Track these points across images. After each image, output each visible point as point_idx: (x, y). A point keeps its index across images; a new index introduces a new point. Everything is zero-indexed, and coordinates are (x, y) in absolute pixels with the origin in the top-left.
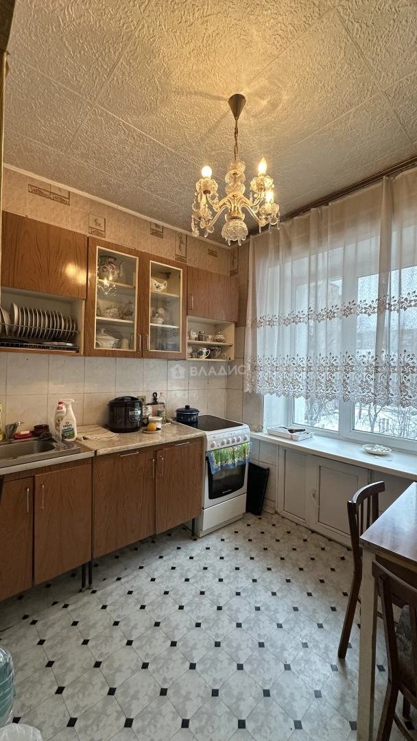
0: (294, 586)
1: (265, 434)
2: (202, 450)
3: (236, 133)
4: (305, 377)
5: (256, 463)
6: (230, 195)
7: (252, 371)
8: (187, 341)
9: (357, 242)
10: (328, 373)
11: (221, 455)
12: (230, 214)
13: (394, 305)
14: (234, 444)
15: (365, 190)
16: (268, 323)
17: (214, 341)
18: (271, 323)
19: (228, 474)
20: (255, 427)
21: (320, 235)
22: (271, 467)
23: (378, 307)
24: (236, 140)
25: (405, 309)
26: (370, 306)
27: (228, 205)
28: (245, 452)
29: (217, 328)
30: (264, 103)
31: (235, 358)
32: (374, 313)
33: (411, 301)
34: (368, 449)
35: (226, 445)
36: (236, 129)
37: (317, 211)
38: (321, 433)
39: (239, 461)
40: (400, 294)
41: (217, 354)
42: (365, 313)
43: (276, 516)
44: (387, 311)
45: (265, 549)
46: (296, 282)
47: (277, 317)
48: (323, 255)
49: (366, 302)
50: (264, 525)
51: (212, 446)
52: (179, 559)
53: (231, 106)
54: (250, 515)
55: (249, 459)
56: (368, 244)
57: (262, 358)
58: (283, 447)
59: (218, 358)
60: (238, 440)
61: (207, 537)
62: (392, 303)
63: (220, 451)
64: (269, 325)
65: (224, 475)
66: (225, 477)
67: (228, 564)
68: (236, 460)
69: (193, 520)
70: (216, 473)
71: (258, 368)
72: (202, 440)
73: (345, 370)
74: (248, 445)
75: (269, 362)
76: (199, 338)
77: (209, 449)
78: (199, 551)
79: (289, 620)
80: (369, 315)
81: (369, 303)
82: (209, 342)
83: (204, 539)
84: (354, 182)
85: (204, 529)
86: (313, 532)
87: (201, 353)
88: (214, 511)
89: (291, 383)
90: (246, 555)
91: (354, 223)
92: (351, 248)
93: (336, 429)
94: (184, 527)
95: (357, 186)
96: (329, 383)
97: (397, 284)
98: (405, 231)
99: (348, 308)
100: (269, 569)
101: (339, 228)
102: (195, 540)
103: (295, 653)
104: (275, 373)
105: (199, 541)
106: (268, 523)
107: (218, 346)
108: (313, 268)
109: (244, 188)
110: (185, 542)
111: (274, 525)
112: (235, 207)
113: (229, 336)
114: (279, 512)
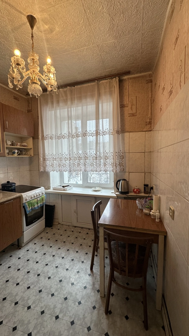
0: (71, 251)
1: (52, 190)
2: (20, 203)
3: (32, 37)
4: (69, 163)
5: (48, 204)
6: (32, 70)
7: (43, 161)
8: (6, 146)
9: (87, 106)
10: (78, 160)
11: (31, 203)
12: (32, 80)
13: (101, 133)
14: (37, 197)
15: (89, 84)
16: (50, 138)
17: (21, 146)
18: (51, 138)
19: (35, 212)
20: (47, 187)
21: (72, 100)
22: (55, 204)
23: (96, 134)
24: (33, 41)
25: (105, 135)
26: (93, 133)
27: (30, 75)
28: (43, 200)
29: (22, 139)
30: (47, 27)
31: (34, 155)
32: (94, 136)
33: (107, 132)
34: (94, 189)
35: (33, 198)
36: (32, 34)
37: (70, 89)
38: (76, 186)
39: (40, 205)
40: (103, 129)
41: (24, 153)
42: (91, 135)
43: (59, 225)
44: (99, 135)
45: (56, 241)
46: (62, 119)
47: (54, 135)
48: (74, 109)
49: (91, 131)
50: (54, 230)
51: (26, 200)
52: (12, 261)
53: (28, 20)
54: (47, 228)
55: (45, 203)
56: (91, 107)
57: (48, 155)
58: (60, 194)
59: (24, 155)
60: (39, 195)
61: (26, 245)
62: (100, 132)
63: (30, 202)
64: (50, 139)
65: (33, 213)
66: (34, 214)
67: (40, 254)
68: (39, 204)
69: (18, 240)
70: (29, 213)
71: (46, 160)
72: (20, 198)
73: (85, 159)
74: (44, 196)
75: (52, 156)
76: (12, 144)
77: (24, 201)
78: (23, 254)
79: (71, 266)
80: (93, 136)
81: (93, 132)
82: (18, 147)
83: (25, 246)
84: (85, 80)
85: (25, 242)
86: (75, 227)
87: (14, 153)
88: (29, 231)
89: (63, 165)
90: (48, 246)
91: (86, 97)
92: (85, 107)
93: (82, 183)
94: (13, 245)
95: (86, 81)
96: (79, 165)
97: (102, 125)
98: (104, 104)
99: (85, 133)
100: (59, 248)
101: (80, 98)
102: (20, 249)
103: (75, 277)
104: (55, 162)
105: (22, 248)
106: (56, 229)
107: (24, 149)
108: (70, 114)
109: (39, 68)
110: (15, 252)
111: (59, 229)
112: (34, 77)
113: (30, 143)
114: (60, 223)
